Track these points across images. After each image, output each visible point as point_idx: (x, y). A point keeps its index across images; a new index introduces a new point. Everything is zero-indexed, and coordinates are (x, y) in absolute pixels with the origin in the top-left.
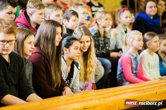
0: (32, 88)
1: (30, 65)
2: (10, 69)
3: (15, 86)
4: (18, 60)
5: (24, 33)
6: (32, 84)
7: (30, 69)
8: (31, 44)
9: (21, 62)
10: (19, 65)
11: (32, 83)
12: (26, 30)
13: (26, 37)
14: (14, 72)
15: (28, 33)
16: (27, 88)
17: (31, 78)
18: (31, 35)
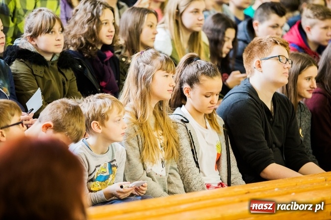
0: (311, 151)
1: (307, 114)
2: (273, 121)
3: (281, 149)
4: (286, 107)
5: (299, 61)
6: (310, 145)
7: (307, 121)
8: (310, 80)
9: (291, 111)
10: (287, 115)
11: (310, 142)
12: (304, 56)
13: (302, 69)
14: (279, 127)
15: (306, 62)
16: (301, 153)
17: (309, 134)
18: (311, 65)
